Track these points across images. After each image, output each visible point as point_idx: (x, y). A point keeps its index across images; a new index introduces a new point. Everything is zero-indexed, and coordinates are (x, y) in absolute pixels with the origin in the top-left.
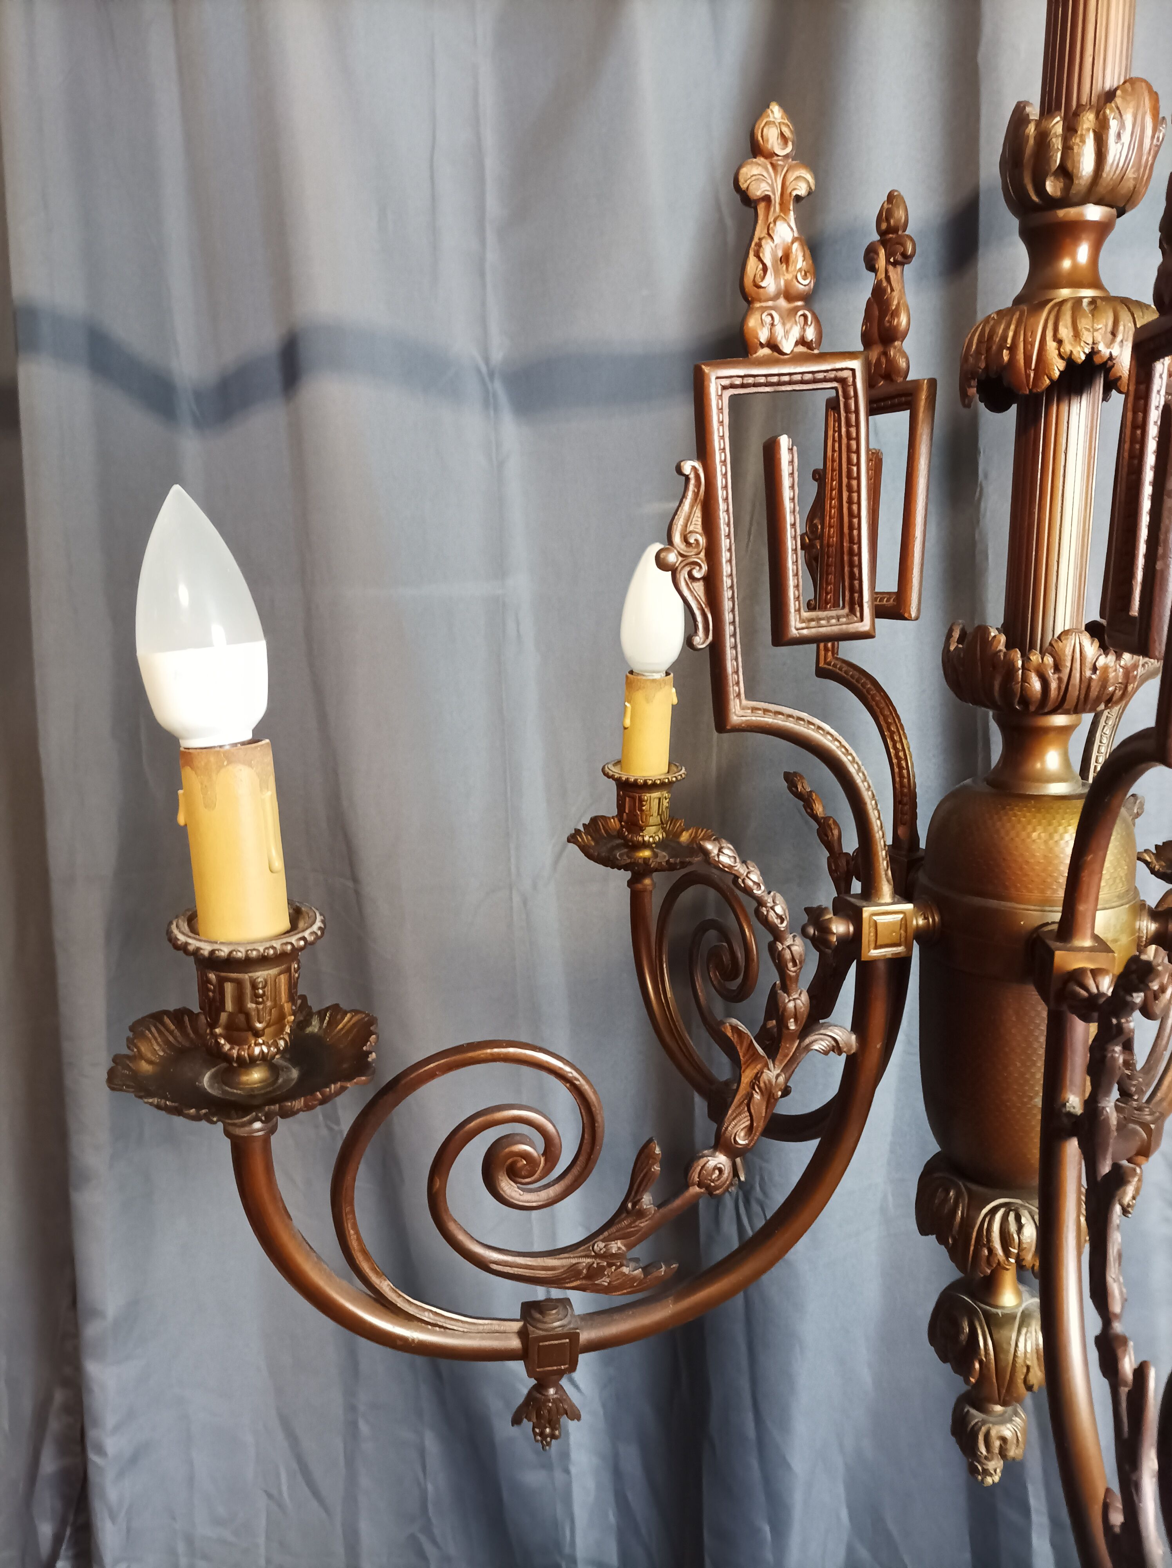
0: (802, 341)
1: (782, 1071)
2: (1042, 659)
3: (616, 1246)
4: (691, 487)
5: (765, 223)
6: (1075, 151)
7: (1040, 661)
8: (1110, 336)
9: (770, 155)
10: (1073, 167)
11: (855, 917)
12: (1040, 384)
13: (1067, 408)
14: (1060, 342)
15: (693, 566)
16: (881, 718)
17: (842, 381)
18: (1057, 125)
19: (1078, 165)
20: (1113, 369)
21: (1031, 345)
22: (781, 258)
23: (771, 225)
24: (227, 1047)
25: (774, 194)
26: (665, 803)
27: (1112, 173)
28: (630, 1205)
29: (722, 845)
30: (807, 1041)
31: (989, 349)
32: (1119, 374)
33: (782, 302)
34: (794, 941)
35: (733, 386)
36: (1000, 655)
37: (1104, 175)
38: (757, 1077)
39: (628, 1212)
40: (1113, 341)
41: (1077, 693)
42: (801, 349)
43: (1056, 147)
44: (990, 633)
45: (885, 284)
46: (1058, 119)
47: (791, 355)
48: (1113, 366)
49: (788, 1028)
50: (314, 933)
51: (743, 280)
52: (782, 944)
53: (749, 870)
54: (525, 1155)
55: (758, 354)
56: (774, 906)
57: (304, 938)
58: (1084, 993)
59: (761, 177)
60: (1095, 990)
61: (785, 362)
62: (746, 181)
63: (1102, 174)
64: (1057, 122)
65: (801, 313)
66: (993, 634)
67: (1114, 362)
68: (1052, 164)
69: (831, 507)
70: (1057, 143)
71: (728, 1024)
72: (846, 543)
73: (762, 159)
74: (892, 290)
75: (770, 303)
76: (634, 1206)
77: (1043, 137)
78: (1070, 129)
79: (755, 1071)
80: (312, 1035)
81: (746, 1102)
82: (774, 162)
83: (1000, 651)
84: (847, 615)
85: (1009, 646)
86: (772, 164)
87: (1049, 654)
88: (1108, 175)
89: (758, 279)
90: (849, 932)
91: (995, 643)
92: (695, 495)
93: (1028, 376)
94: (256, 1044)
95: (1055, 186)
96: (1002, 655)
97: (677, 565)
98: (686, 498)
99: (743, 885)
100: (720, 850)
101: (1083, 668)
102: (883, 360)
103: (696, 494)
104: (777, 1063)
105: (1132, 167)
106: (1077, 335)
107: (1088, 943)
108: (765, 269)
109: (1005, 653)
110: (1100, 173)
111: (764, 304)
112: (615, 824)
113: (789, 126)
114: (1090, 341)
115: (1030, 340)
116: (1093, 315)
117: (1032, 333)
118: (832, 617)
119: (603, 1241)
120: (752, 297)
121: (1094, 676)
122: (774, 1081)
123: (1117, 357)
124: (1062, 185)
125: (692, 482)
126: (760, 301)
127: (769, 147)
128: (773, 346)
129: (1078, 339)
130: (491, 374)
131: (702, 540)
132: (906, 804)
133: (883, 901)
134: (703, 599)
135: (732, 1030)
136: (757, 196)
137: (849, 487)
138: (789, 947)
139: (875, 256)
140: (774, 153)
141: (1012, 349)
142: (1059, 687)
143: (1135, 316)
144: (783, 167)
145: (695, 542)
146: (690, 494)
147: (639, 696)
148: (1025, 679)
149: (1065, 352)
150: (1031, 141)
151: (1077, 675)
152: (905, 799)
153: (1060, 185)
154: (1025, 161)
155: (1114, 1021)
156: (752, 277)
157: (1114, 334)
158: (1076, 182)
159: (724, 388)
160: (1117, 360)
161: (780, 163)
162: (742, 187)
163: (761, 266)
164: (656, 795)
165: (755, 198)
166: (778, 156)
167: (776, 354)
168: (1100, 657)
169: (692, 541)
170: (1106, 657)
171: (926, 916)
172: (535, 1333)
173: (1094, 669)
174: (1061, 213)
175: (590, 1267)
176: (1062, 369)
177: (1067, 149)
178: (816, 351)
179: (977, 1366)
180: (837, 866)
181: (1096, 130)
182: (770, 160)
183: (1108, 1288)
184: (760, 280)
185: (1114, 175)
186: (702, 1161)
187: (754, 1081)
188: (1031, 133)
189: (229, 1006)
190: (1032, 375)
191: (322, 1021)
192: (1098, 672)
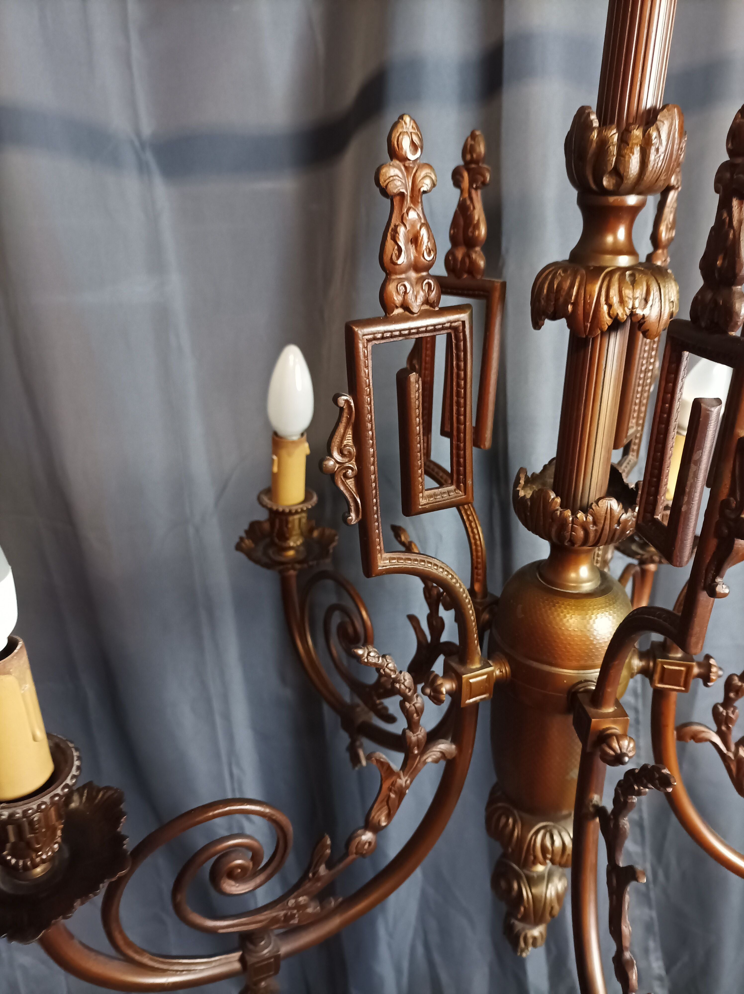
0: (426, 302)
1: (408, 778)
2: (586, 518)
3: (302, 899)
4: (345, 415)
5: (400, 213)
6: (627, 159)
7: (585, 520)
8: (643, 302)
9: (404, 159)
10: (624, 171)
11: (458, 678)
12: (594, 333)
13: (607, 340)
14: (610, 306)
15: (347, 470)
16: (463, 512)
17: (455, 329)
18: (614, 135)
19: (627, 170)
20: (644, 325)
21: (589, 305)
22: (411, 239)
23: (405, 215)
24: (13, 861)
25: (407, 191)
26: (304, 520)
27: (650, 177)
28: (311, 875)
29: (370, 650)
30: (425, 757)
31: (557, 300)
32: (647, 328)
33: (413, 275)
34: (417, 700)
35: (375, 339)
36: (557, 513)
37: (645, 178)
38: (393, 784)
39: (310, 880)
40: (645, 307)
41: (606, 538)
42: (426, 307)
43: (612, 154)
44: (550, 497)
45: (468, 202)
46: (615, 131)
47: (418, 314)
48: (645, 322)
49: (413, 753)
50: (74, 777)
51: (383, 258)
52: (410, 703)
53: (388, 663)
54: (239, 866)
55: (394, 313)
56: (404, 682)
57: (67, 786)
58: (612, 752)
59: (397, 178)
60: (619, 751)
61: (413, 319)
62: (385, 181)
63: (643, 178)
64: (615, 134)
65: (426, 281)
66: (552, 497)
67: (645, 320)
68: (609, 165)
69: (426, 356)
70: (614, 150)
71: (373, 759)
72: (455, 441)
73: (398, 162)
74: (474, 208)
75: (403, 276)
76: (314, 874)
77: (603, 143)
78: (624, 140)
79: (392, 780)
80: (76, 810)
81: (386, 799)
82: (407, 165)
83: (557, 510)
84: (455, 490)
85: (564, 506)
86: (404, 166)
87: (590, 514)
88: (647, 178)
89: (394, 258)
90: (453, 687)
91: (553, 504)
92: (347, 420)
93: (585, 327)
94: (38, 856)
95: (609, 181)
96: (558, 513)
97: (336, 469)
98: (341, 423)
99: (383, 673)
100: (368, 655)
101: (612, 523)
102: (467, 261)
103: (349, 420)
104: (405, 773)
105: (664, 172)
106: (622, 301)
107: (611, 710)
108: (400, 250)
109: (561, 511)
110: (642, 177)
111: (398, 277)
112: (267, 526)
113: (418, 135)
114: (630, 307)
115: (589, 301)
116: (633, 286)
117: (590, 297)
118: (444, 493)
119: (294, 898)
120: (389, 271)
121: (618, 528)
122: (404, 785)
123: (647, 317)
124: (614, 181)
125: (346, 411)
126: (396, 274)
127: (404, 153)
128: (406, 307)
129: (622, 305)
130: (143, 145)
131: (353, 450)
132: (480, 569)
133: (474, 667)
134: (354, 490)
135: (377, 762)
136: (394, 193)
137: (458, 403)
138: (414, 705)
139: (461, 179)
140: (407, 158)
141: (575, 305)
142: (595, 536)
143: (661, 286)
144: (413, 168)
145: (348, 453)
146: (344, 420)
147: (283, 452)
148: (573, 530)
149: (613, 314)
150: (594, 145)
151: (607, 527)
152: (479, 566)
153: (613, 181)
154: (588, 158)
155: (636, 788)
156: (390, 256)
157: (646, 300)
158: (625, 181)
159: (369, 341)
160: (647, 319)
161: (411, 165)
162: (382, 185)
163: (396, 247)
164: (297, 517)
165: (392, 194)
166: (409, 160)
167: (407, 313)
168: (624, 515)
169: (346, 453)
170: (626, 514)
171: (501, 670)
172: (251, 960)
173: (619, 523)
174: (612, 199)
175: (285, 915)
176: (609, 324)
177: (620, 155)
178: (437, 309)
179: (522, 909)
180: (430, 595)
181: (642, 146)
182: (403, 163)
183: (622, 932)
184: (396, 259)
185: (652, 178)
186: (357, 840)
187: (391, 787)
188: (594, 139)
189: (12, 838)
190: (589, 325)
191: (81, 796)
192: (620, 526)
